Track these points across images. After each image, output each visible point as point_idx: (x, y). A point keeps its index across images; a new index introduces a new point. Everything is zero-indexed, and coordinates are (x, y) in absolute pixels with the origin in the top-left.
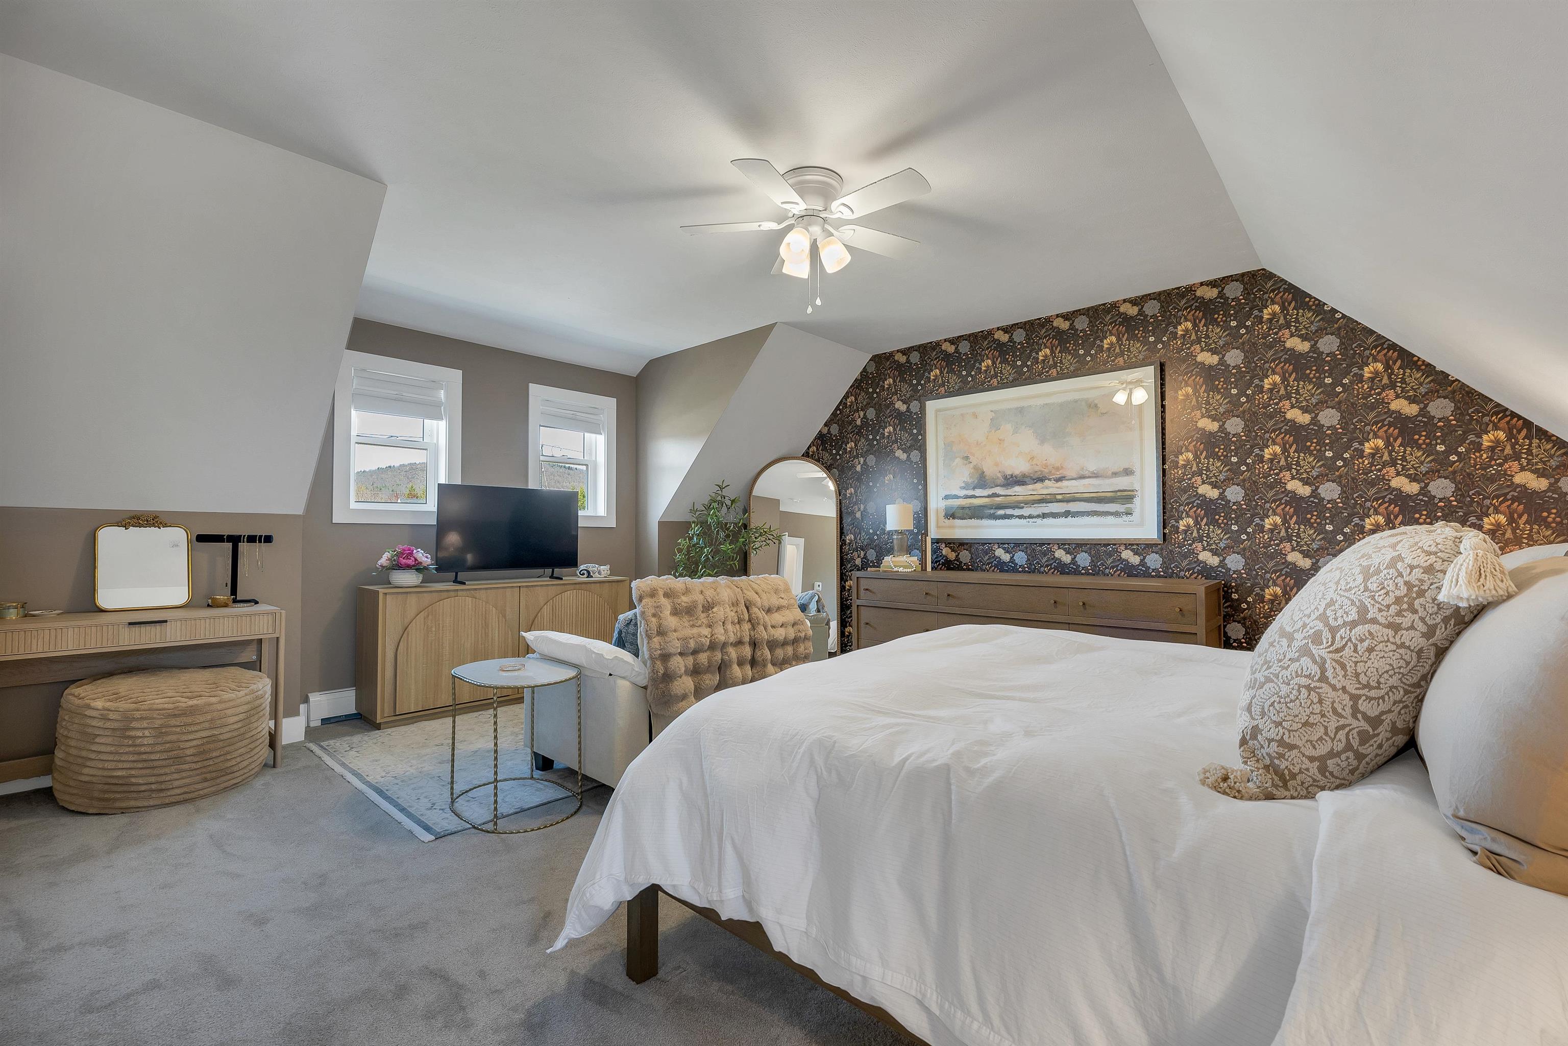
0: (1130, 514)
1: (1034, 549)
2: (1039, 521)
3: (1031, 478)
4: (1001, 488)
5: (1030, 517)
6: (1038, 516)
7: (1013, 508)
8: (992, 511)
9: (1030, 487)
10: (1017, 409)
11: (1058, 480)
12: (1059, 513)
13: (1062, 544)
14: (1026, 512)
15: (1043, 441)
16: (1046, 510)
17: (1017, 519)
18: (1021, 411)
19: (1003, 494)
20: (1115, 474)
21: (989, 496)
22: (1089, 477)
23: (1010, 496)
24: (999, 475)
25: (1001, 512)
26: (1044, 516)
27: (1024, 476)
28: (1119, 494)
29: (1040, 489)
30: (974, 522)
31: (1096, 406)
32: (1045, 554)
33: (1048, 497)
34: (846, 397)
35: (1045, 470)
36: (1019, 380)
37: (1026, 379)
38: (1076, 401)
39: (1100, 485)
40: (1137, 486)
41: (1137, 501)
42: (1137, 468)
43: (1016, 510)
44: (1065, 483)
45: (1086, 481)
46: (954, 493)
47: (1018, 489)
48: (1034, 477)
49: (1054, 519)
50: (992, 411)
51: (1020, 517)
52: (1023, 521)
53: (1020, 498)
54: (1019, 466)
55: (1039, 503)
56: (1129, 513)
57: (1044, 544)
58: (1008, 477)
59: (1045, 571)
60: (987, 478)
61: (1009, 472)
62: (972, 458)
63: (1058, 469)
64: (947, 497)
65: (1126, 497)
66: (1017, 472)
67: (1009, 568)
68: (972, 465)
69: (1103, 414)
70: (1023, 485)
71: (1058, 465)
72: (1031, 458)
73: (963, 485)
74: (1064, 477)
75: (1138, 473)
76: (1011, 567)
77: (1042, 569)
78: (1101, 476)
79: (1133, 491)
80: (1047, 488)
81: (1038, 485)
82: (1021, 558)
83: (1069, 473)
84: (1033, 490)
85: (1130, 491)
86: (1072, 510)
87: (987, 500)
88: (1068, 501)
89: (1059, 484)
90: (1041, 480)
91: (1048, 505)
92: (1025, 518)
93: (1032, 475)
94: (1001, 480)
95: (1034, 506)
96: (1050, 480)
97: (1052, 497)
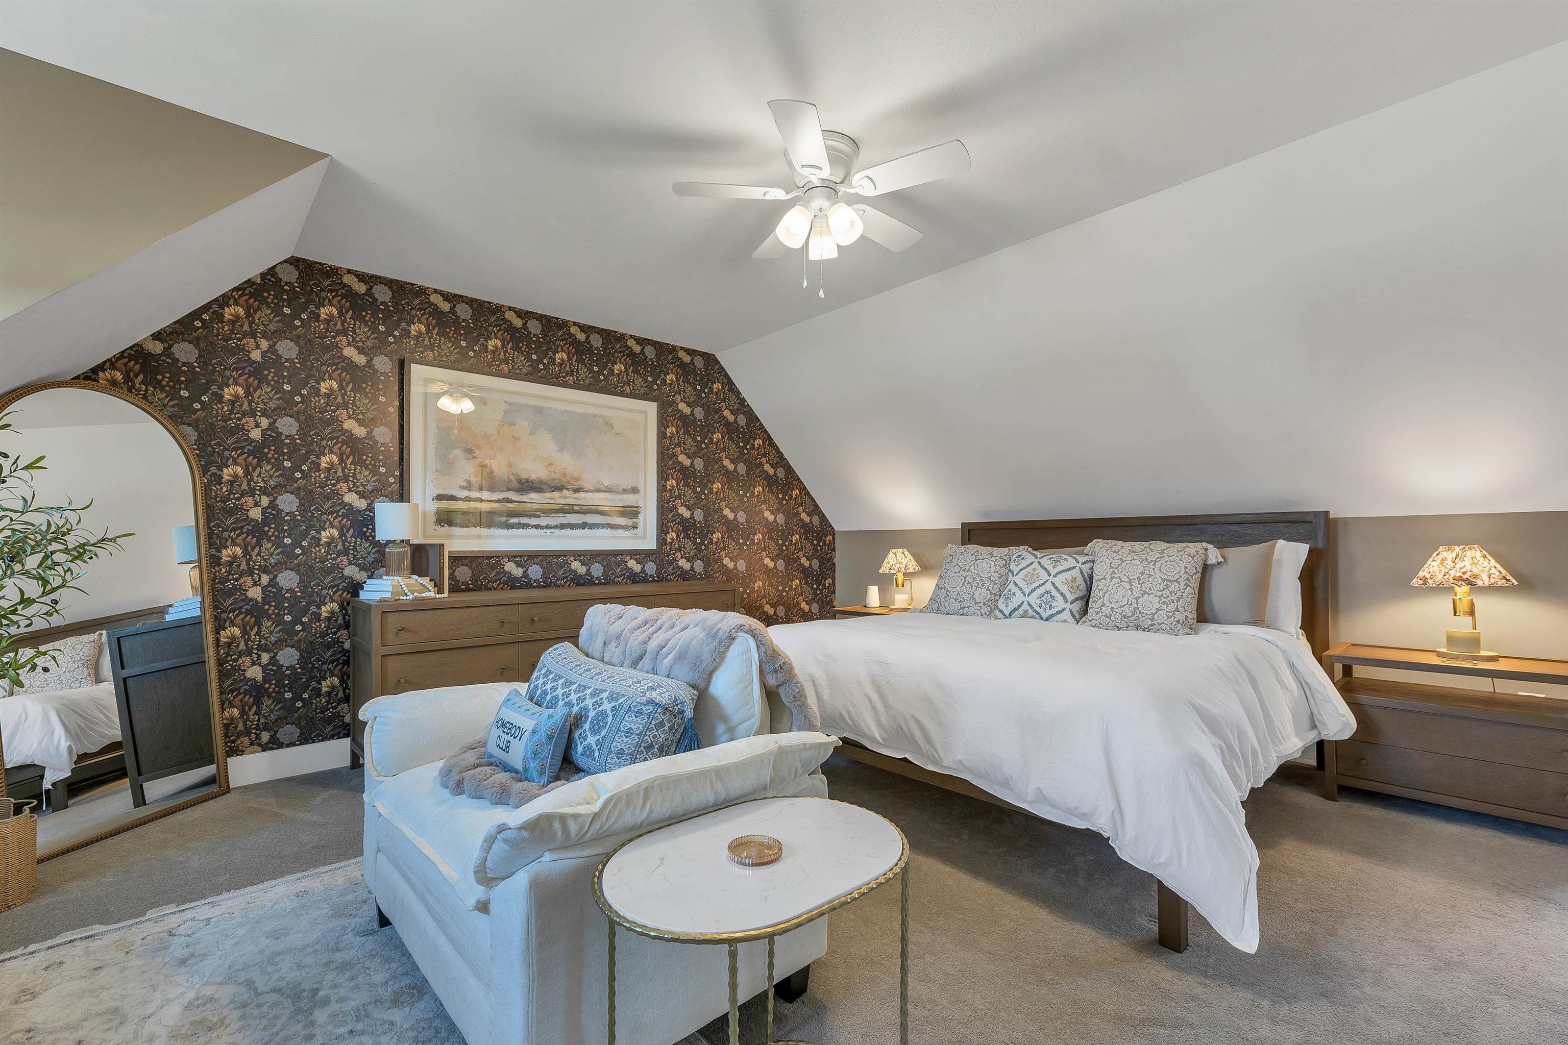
0: (637, 528)
1: (550, 562)
2: (557, 532)
3: (549, 485)
4: (514, 493)
5: (548, 527)
6: (556, 527)
7: (529, 516)
8: (504, 519)
9: (548, 495)
10: (536, 407)
11: (577, 490)
12: (576, 524)
13: (578, 556)
14: (543, 521)
15: (562, 448)
16: (564, 521)
17: (533, 529)
18: (539, 410)
19: (518, 499)
20: (625, 491)
21: (499, 501)
22: (604, 491)
23: (525, 502)
24: (512, 477)
25: (514, 520)
26: (563, 526)
27: (541, 482)
28: (628, 509)
29: (557, 498)
30: (484, 531)
31: (612, 425)
32: (561, 566)
33: (566, 507)
34: (224, 300)
35: (564, 479)
36: (532, 376)
37: (541, 377)
38: (595, 416)
39: (613, 500)
40: (641, 504)
41: (641, 516)
42: (641, 488)
43: (532, 519)
44: (582, 495)
45: (602, 495)
46: (450, 494)
47: (534, 496)
48: (552, 485)
49: (572, 531)
50: (506, 402)
51: (537, 527)
52: (540, 532)
53: (535, 506)
54: (536, 471)
55: (557, 513)
56: (635, 527)
57: (561, 556)
58: (523, 481)
59: (561, 584)
60: (497, 479)
61: (524, 476)
62: (477, 453)
63: (576, 479)
64: (440, 498)
65: (632, 512)
66: (533, 477)
67: (522, 584)
68: (477, 461)
69: (618, 434)
70: (540, 492)
71: (576, 475)
72: (549, 464)
73: (464, 484)
74: (582, 488)
75: (642, 491)
76: (525, 584)
77: (558, 582)
78: (614, 492)
79: (638, 507)
80: (565, 497)
81: (556, 494)
82: (535, 572)
83: (587, 486)
84: (551, 499)
85: (636, 507)
86: (589, 522)
87: (496, 505)
88: (585, 513)
89: (577, 495)
90: (559, 488)
91: (566, 515)
92: (542, 528)
93: (549, 483)
94: (515, 484)
95: (552, 515)
96: (568, 489)
97: (570, 507)
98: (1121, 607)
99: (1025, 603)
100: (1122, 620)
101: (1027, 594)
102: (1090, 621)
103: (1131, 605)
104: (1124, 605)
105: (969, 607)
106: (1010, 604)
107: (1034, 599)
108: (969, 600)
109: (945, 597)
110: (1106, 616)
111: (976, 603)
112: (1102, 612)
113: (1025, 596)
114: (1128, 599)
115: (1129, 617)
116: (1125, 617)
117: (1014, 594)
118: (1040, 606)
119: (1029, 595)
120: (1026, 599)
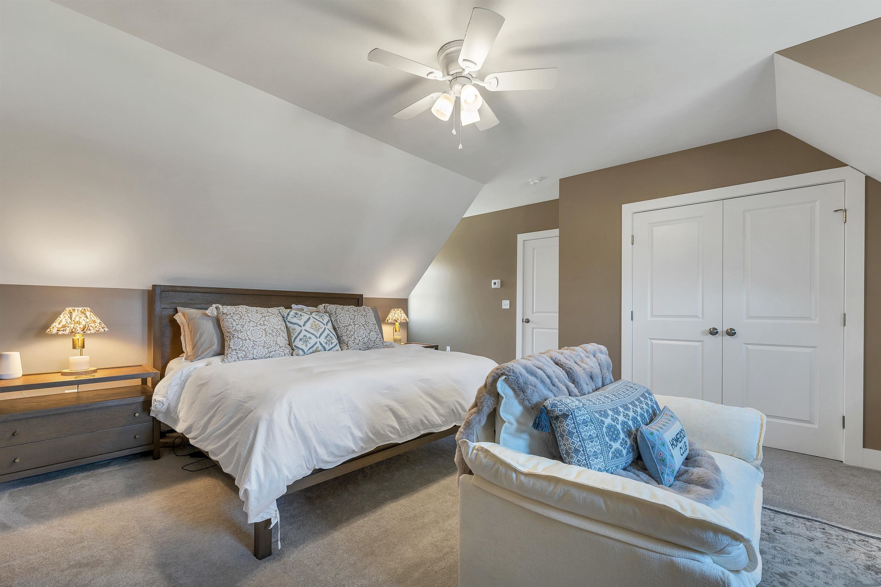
98: (363, 338)
99: (318, 342)
100: (363, 345)
101: (318, 337)
102: (351, 348)
103: (367, 337)
104: (364, 337)
105: (275, 351)
106: (308, 344)
107: (322, 340)
108: (275, 346)
109: (252, 346)
110: (357, 344)
111: (280, 347)
112: (355, 342)
113: (317, 338)
114: (366, 334)
115: (366, 343)
116: (365, 343)
117: (310, 338)
118: (326, 343)
119: (319, 337)
120: (319, 340)
